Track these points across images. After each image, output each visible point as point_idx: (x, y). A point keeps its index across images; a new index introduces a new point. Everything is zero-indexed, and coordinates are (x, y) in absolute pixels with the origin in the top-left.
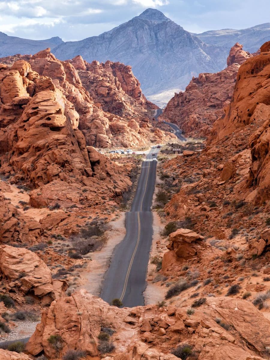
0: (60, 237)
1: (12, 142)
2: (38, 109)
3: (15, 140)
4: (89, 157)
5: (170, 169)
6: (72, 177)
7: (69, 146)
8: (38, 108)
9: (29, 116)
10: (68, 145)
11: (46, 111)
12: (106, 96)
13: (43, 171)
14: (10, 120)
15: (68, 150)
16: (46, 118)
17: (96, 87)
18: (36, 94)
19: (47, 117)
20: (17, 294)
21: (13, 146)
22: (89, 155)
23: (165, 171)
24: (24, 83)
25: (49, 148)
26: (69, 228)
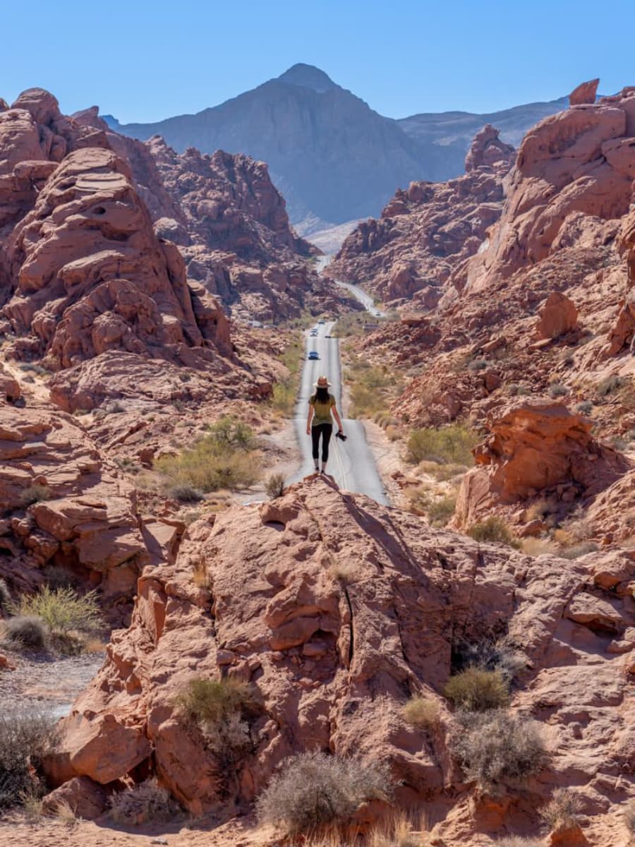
0: (129, 466)
1: (9, 265)
2: (74, 187)
3: (18, 261)
4: (194, 307)
5: (371, 351)
6: (153, 345)
7: (148, 276)
8: (73, 184)
9: (53, 202)
10: (146, 273)
11: (94, 193)
12: (214, 218)
13: (83, 331)
14: (8, 214)
15: (146, 285)
16: (93, 208)
17: (194, 198)
18: (72, 153)
19: (97, 206)
20: (16, 560)
21: (12, 273)
22: (192, 301)
23: (360, 355)
24: (42, 140)
25: (99, 278)
26: (152, 447)
